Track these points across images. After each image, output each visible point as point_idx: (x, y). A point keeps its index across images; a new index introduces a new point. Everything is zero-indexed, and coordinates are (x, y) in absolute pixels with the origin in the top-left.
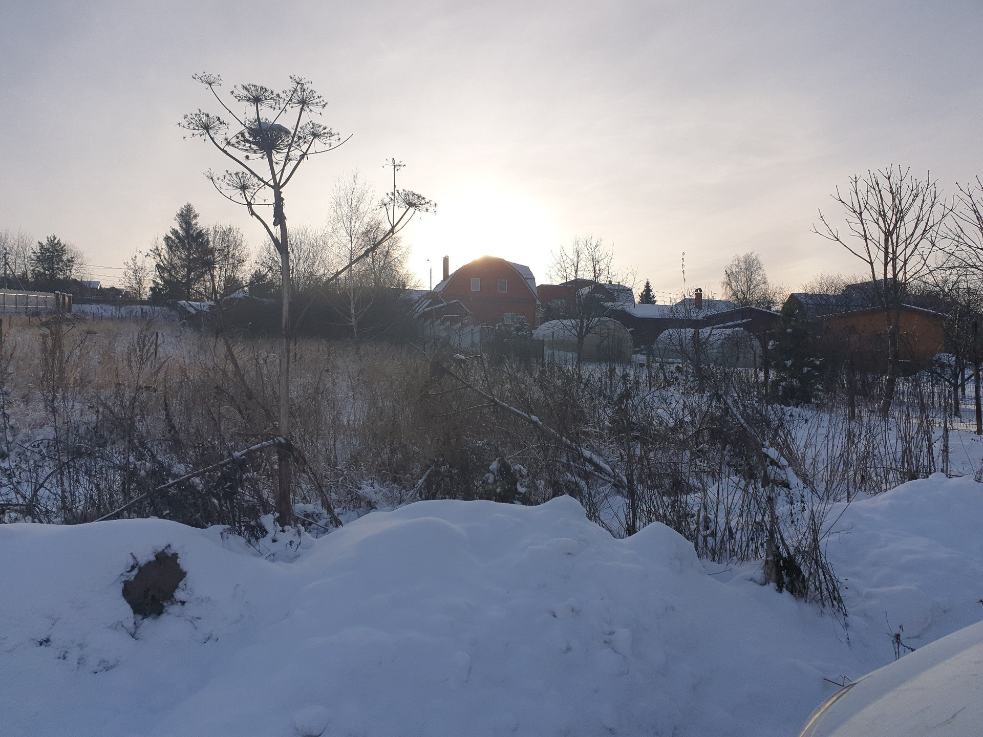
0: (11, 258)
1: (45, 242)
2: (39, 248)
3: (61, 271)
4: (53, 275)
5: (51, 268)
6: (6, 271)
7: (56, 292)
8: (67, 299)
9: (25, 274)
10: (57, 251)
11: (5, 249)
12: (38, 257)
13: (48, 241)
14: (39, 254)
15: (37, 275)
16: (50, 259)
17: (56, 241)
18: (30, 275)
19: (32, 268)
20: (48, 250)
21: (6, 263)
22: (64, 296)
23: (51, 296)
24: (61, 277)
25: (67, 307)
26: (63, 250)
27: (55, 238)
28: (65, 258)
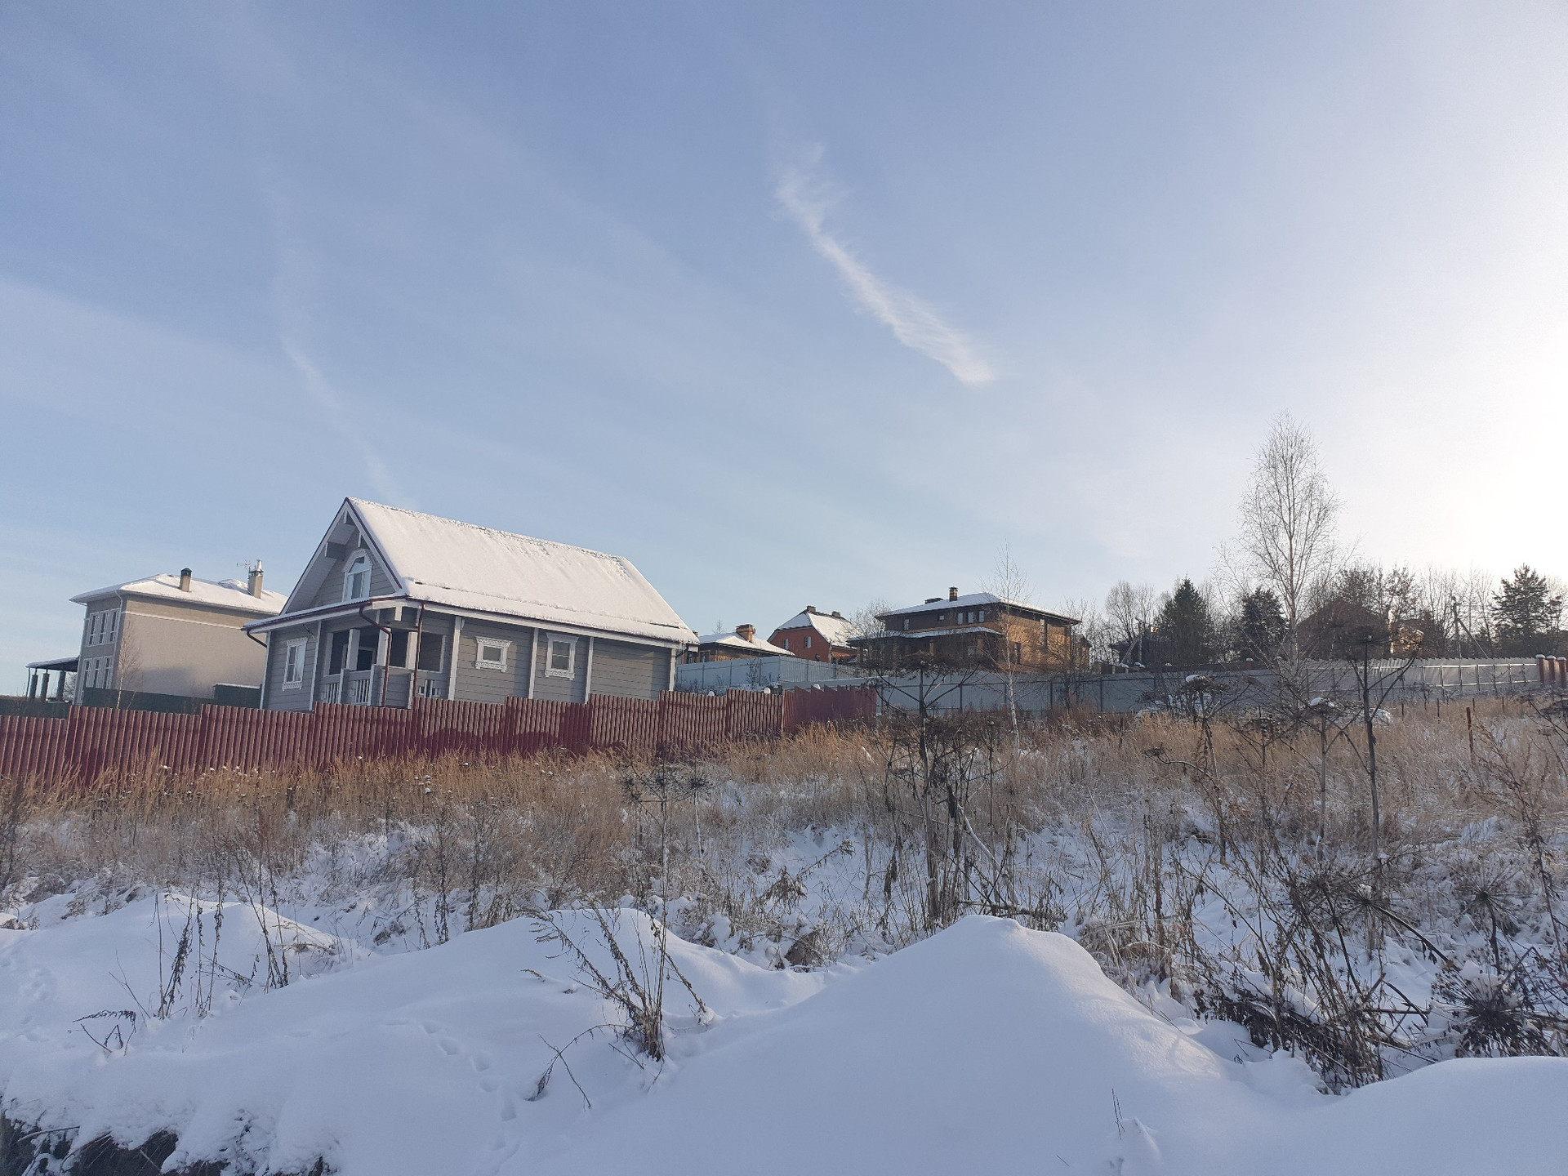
0: (1463, 610)
1: (1512, 580)
2: (1503, 589)
3: (1542, 620)
4: (1528, 629)
5: (1525, 618)
6: (1457, 631)
7: (1538, 656)
8: (1557, 666)
9: (1483, 632)
10: (1533, 590)
11: (1454, 598)
12: (1503, 604)
13: (1517, 576)
14: (1504, 599)
15: (1503, 631)
16: (1523, 603)
17: (1529, 575)
18: (1493, 634)
19: (1496, 622)
20: (1517, 590)
21: (1457, 620)
22: (1551, 662)
23: (1530, 663)
24: (1543, 631)
25: (1558, 679)
26: (1542, 588)
27: (1527, 571)
28: (1546, 600)
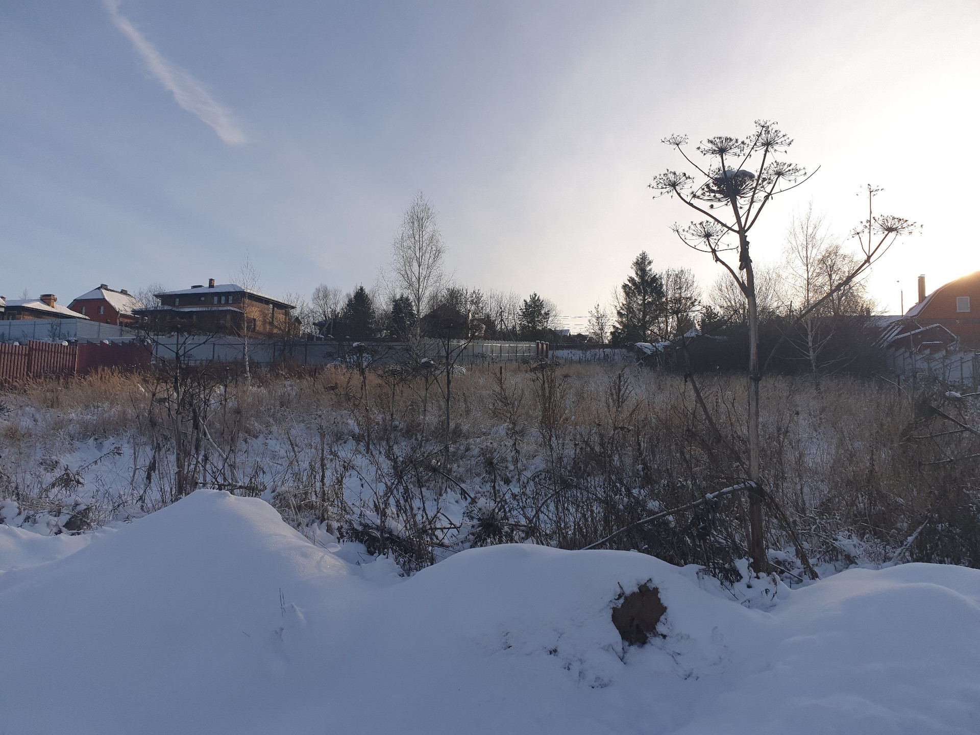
0: (505, 315)
1: (528, 300)
2: (524, 305)
3: (540, 323)
4: (534, 327)
5: (532, 321)
6: (501, 326)
7: (537, 341)
8: (545, 346)
9: (514, 327)
10: (537, 306)
11: (501, 308)
12: (524, 312)
13: (531, 298)
14: (524, 310)
15: (523, 327)
16: (533, 313)
17: (536, 298)
18: (518, 329)
19: (519, 323)
20: (530, 306)
21: (502, 320)
22: (542, 344)
23: (533, 345)
24: (540, 328)
25: (545, 354)
26: (541, 305)
27: (536, 296)
28: (543, 312)
